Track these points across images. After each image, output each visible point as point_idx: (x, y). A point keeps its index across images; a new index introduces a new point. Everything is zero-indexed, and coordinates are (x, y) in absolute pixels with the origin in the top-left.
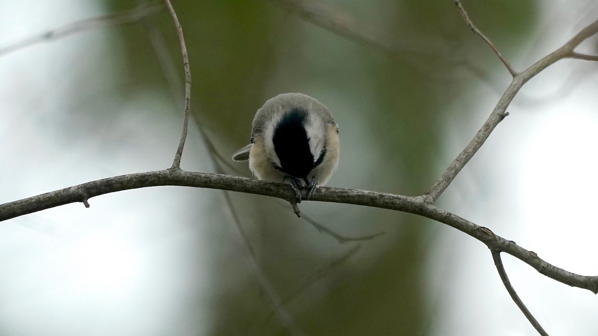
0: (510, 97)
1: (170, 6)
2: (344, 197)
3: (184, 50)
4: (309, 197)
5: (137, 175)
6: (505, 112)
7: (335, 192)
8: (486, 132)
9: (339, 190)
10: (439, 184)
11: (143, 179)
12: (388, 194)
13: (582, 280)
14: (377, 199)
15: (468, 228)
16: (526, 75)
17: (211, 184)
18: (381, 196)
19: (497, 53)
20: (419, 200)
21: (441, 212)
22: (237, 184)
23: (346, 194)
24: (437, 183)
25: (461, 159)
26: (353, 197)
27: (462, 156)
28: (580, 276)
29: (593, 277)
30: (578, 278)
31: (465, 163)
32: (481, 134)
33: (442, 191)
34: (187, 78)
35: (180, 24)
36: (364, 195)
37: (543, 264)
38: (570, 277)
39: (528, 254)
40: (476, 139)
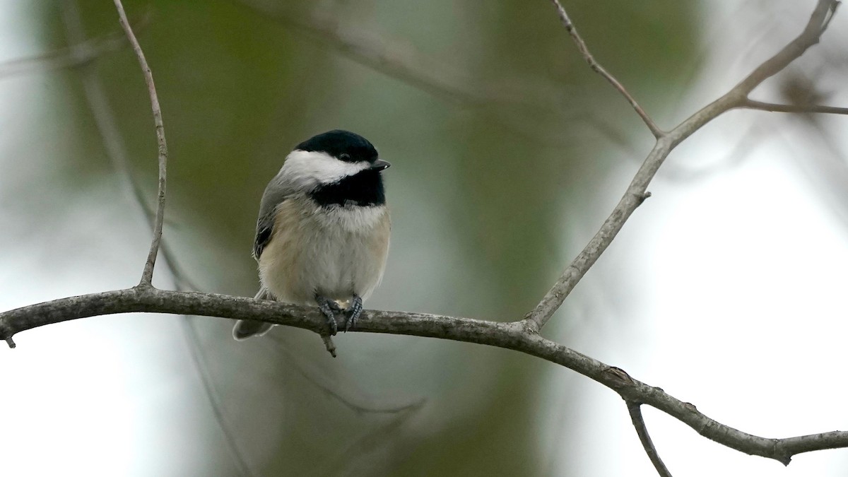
0: (652, 169)
1: (134, 39)
2: (402, 324)
3: (156, 106)
4: (348, 327)
5: (87, 297)
6: (646, 192)
7: (387, 318)
8: (617, 224)
9: (395, 315)
10: (545, 303)
11: (97, 304)
12: (469, 320)
13: (764, 444)
14: (452, 327)
15: (591, 369)
16: (675, 135)
17: (200, 309)
18: (459, 323)
19: (631, 102)
20: (515, 327)
21: (549, 345)
22: (240, 309)
23: (405, 321)
24: (544, 301)
25: (580, 264)
26: (415, 324)
27: (580, 260)
28: (762, 439)
29: (782, 440)
30: (760, 442)
31: (585, 270)
32: (609, 226)
33: (550, 314)
34: (160, 149)
35: (150, 65)
36: (432, 322)
37: (705, 422)
38: (747, 441)
39: (683, 407)
40: (602, 233)
